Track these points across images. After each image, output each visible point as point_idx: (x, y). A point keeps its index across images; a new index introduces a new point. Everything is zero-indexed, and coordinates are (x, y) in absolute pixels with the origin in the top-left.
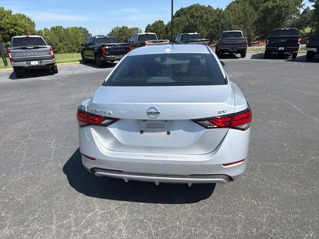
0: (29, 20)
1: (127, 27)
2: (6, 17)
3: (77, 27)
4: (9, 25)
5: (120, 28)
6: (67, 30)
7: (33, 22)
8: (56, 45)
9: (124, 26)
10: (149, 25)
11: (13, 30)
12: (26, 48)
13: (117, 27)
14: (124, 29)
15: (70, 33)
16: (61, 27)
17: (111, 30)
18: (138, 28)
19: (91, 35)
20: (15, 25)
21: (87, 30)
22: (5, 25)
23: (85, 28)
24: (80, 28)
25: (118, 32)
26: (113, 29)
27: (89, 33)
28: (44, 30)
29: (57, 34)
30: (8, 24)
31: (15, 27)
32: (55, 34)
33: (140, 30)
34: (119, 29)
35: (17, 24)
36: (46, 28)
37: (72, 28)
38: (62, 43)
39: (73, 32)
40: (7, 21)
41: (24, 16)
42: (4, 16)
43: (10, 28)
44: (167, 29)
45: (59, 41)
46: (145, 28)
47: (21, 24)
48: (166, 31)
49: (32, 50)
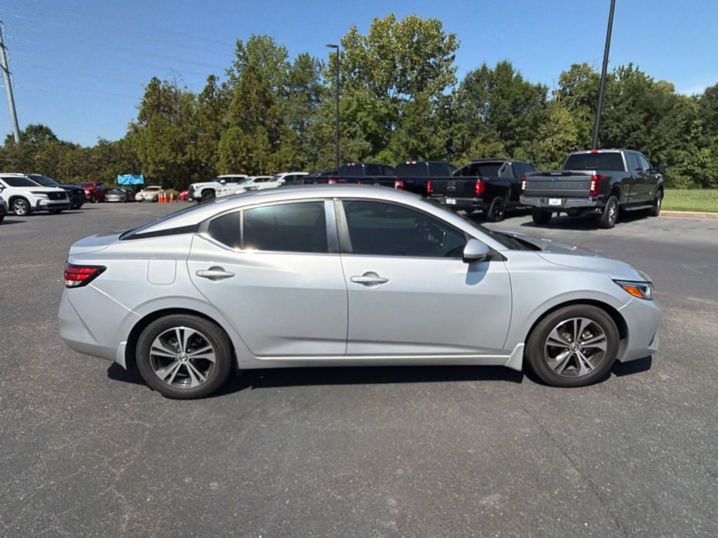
12: (549, 175)
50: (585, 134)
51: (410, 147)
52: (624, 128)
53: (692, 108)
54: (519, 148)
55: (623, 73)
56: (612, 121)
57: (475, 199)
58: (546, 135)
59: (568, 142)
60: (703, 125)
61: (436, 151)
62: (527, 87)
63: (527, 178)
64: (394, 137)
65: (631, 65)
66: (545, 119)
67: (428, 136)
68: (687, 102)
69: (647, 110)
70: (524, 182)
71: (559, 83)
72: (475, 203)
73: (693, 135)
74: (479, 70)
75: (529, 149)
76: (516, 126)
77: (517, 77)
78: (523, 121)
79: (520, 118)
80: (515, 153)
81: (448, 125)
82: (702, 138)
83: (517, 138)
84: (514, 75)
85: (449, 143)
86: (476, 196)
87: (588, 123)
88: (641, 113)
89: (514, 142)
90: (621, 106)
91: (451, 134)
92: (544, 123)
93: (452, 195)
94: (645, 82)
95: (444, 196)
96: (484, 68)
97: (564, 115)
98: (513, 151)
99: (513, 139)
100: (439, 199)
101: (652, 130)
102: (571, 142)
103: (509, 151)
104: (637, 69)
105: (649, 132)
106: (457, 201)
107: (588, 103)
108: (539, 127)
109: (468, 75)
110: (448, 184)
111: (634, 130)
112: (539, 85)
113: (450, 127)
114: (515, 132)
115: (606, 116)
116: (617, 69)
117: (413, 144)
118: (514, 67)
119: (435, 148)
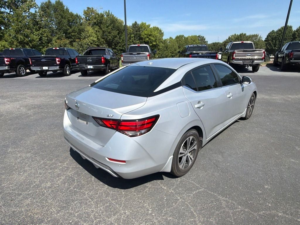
0: (160, 31)
1: (245, 34)
2: (146, 30)
3: (196, 36)
4: (146, 36)
5: (238, 35)
6: (187, 38)
7: (163, 33)
8: (175, 50)
9: (243, 34)
10: (273, 31)
11: (147, 39)
12: (132, 54)
13: (235, 34)
14: (241, 36)
15: (189, 40)
16: (183, 36)
17: (228, 37)
18: (258, 34)
19: (207, 42)
20: (150, 35)
21: (204, 38)
22: (144, 36)
23: (203, 36)
24: (199, 36)
25: (235, 39)
26: (230, 36)
27: (206, 40)
28: (169, 38)
29: (178, 42)
30: (145, 34)
31: (150, 37)
32: (177, 43)
33: (260, 37)
34: (236, 37)
35: (151, 35)
36: (171, 37)
37: (192, 36)
38: (180, 49)
39: (191, 39)
40: (146, 32)
41: (158, 29)
42: (145, 29)
43: (146, 38)
44: (294, 35)
45: (178, 47)
46: (268, 34)
47: (154, 34)
48: (292, 37)
49: (136, 55)
50: (99, 38)
51: (19, 40)
52: (112, 36)
53: (130, 30)
54: (75, 43)
55: (107, 14)
56: (107, 33)
57: (103, 65)
58: (85, 37)
59: (94, 41)
60: (134, 37)
61: (35, 43)
62: (72, 15)
63: (123, 55)
64: (6, 33)
65: (109, 11)
66: (83, 30)
67: (29, 34)
68: (128, 28)
69: (118, 30)
70: (122, 57)
71: (84, 15)
72: (102, 67)
73: (132, 40)
74: (46, 2)
75: (80, 43)
76: (72, 32)
77: (67, 9)
78: (74, 30)
79: (73, 29)
80: (74, 45)
81: (38, 29)
82: (134, 41)
83: (73, 38)
84: (65, 8)
85: (40, 39)
86: (103, 64)
87: (99, 33)
88: (116, 31)
89: (72, 40)
90: (109, 27)
91: (42, 34)
92: (83, 32)
93: (90, 64)
94: (115, 19)
95: (86, 65)
96: (50, 2)
97: (90, 29)
98: (72, 44)
99: (71, 38)
100: (84, 66)
101: (121, 38)
102: (95, 41)
103: (71, 43)
104: (111, 13)
105: (120, 38)
106: (93, 67)
107: (97, 25)
108: (81, 33)
109: (42, 4)
110: (88, 59)
111: (115, 37)
112: (77, 14)
113: (38, 30)
114: (72, 35)
115: (105, 31)
116: (104, 12)
117: (21, 38)
118: (64, 4)
119: (34, 41)
